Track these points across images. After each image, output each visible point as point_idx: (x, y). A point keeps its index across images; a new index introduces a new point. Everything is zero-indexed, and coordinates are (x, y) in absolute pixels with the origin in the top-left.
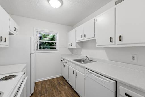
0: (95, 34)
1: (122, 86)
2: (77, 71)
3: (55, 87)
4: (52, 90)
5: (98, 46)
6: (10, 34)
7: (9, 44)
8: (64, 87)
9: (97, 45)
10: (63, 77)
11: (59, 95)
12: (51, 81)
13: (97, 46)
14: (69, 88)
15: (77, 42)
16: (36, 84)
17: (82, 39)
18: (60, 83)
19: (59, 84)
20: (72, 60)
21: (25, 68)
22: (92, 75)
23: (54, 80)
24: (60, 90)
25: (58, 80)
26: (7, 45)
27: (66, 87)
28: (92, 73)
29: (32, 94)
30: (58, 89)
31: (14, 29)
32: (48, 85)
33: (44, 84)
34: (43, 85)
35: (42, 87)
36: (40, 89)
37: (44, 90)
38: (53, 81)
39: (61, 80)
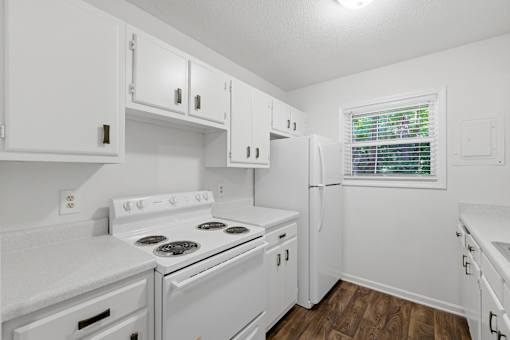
12: (393, 306)
26: (266, 164)
31: (285, 125)
32: (376, 313)
33: (364, 302)
34: (358, 304)
35: (350, 307)
36: (342, 305)
37: (352, 320)
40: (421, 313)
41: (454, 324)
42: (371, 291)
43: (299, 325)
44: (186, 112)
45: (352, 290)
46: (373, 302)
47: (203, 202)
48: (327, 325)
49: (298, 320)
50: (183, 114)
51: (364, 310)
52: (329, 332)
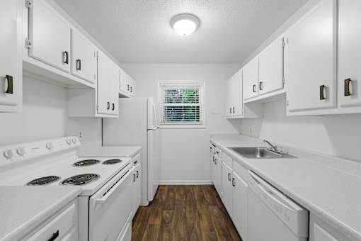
0: (283, 80)
1: (319, 225)
2: (235, 175)
3: (191, 203)
4: (185, 208)
5: (291, 111)
6: (121, 96)
7: (119, 112)
8: (210, 207)
9: (288, 108)
10: (213, 187)
11: (195, 219)
12: (186, 189)
13: (288, 114)
14: (221, 213)
15: (245, 104)
16: (160, 188)
17: (254, 94)
18: (204, 197)
19: (202, 199)
20: (229, 148)
21: (139, 154)
22: (259, 185)
23: (193, 190)
24: (200, 211)
25: (201, 191)
26: (117, 115)
27: (215, 210)
28: (259, 183)
29: (150, 203)
30: (196, 208)
31: (126, 88)
32: (180, 195)
33: (174, 192)
34: (171, 194)
35: (168, 196)
36: (164, 197)
37: (171, 203)
38: (191, 190)
39: (208, 191)
40: (197, 188)
41: (209, 188)
42: (175, 186)
43: (145, 216)
44: (69, 71)
45: (166, 188)
46: (178, 190)
47: (73, 145)
48: (160, 210)
49: (143, 214)
50: (68, 73)
51: (175, 196)
52: (162, 213)
